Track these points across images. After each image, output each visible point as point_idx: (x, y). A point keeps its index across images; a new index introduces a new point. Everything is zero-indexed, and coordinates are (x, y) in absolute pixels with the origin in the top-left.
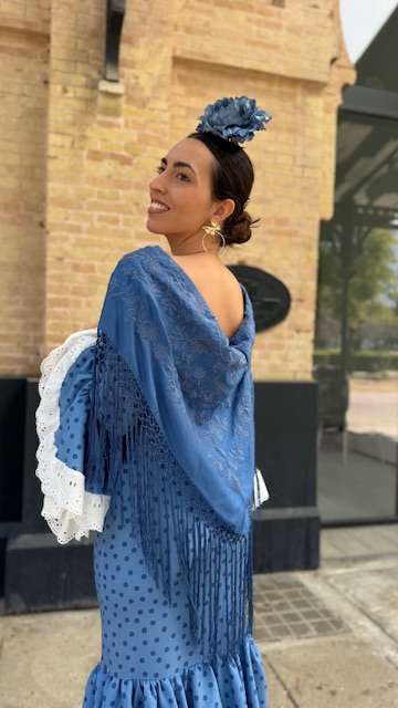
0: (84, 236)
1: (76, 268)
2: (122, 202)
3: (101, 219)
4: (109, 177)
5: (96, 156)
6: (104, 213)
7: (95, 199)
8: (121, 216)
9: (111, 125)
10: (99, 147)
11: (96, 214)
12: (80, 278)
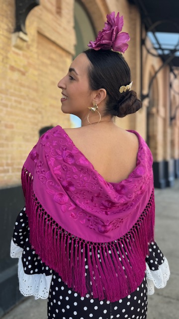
0: (9, 109)
1: (6, 126)
2: (23, 93)
3: (16, 101)
4: (17, 81)
5: (12, 69)
6: (16, 99)
7: (12, 91)
8: (23, 101)
9: (17, 54)
10: (13, 64)
11: (13, 98)
12: (8, 132)
